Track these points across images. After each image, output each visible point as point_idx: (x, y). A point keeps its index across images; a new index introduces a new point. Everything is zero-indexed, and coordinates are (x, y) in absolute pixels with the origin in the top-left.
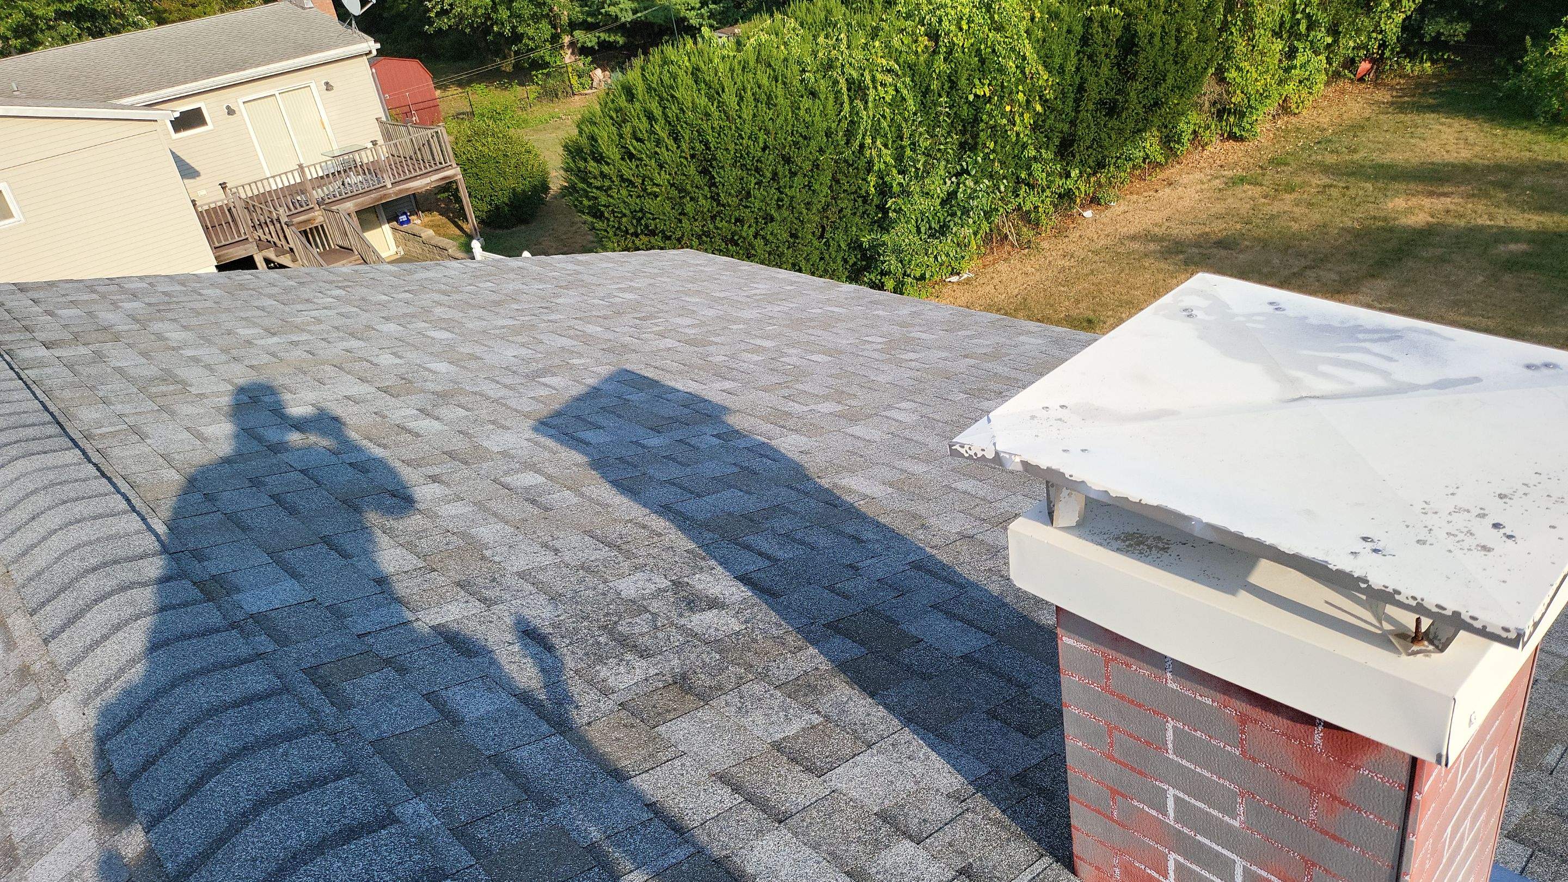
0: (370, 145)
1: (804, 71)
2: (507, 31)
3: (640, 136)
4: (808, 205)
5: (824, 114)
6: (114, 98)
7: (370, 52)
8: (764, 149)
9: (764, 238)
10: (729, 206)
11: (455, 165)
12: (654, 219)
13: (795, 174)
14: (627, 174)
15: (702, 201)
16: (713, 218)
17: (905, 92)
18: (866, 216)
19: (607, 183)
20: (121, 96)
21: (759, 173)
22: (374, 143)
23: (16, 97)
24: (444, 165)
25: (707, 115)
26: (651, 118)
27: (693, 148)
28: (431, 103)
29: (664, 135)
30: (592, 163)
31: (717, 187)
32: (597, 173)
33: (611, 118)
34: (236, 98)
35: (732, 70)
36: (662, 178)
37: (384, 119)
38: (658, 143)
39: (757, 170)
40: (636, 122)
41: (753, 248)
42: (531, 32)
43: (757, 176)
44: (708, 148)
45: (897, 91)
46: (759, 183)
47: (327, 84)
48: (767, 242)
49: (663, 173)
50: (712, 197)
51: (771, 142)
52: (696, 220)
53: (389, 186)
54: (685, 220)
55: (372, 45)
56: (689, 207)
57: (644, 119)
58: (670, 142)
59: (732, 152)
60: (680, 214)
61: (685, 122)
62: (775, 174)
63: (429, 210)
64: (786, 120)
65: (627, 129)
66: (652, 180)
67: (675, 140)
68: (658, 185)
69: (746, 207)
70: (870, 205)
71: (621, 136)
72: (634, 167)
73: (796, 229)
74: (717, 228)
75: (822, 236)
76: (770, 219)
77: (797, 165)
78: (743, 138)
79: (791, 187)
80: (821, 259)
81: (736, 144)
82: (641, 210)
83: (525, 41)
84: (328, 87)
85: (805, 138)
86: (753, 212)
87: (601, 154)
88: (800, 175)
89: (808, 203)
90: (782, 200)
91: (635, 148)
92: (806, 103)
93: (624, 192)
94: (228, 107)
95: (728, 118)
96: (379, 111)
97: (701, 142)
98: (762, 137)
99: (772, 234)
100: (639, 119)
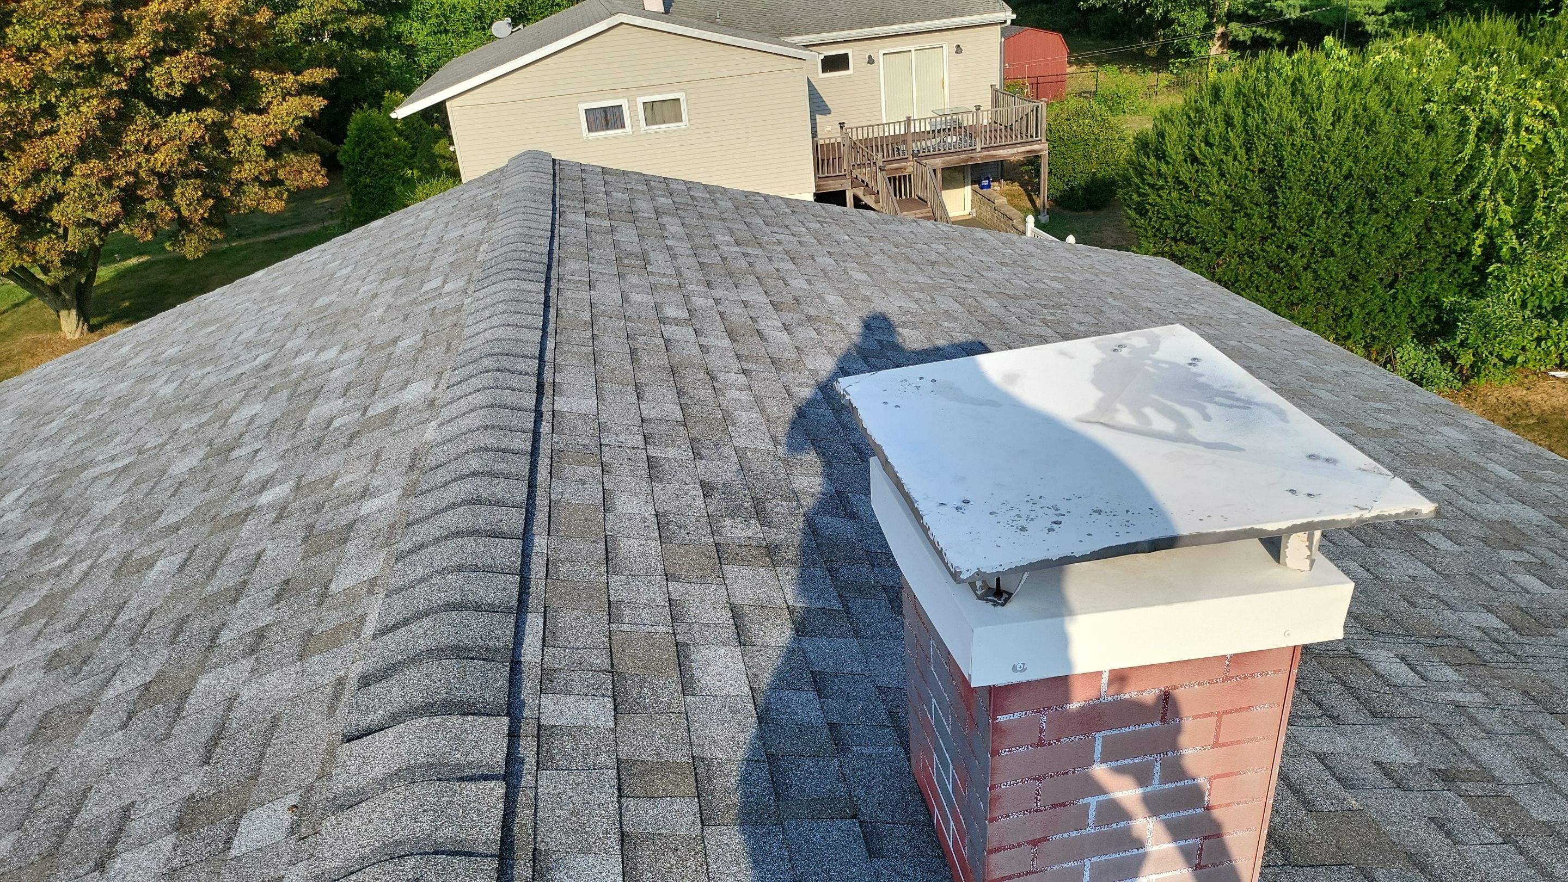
0: (974, 109)
1: (1429, 101)
2: (1158, 15)
3: (1212, 140)
4: (1382, 249)
5: (1436, 153)
6: (785, 35)
7: (1005, 22)
8: (1346, 178)
9: (1315, 272)
10: (1285, 229)
11: (1044, 140)
12: (1197, 228)
13: (1376, 211)
14: (1184, 176)
15: (1256, 219)
16: (1264, 239)
17: (1555, 144)
18: (1456, 276)
19: (1161, 182)
20: (790, 35)
21: (1332, 202)
22: (978, 108)
23: (717, 24)
24: (1034, 139)
25: (1291, 130)
26: (1229, 122)
27: (1264, 162)
28: (1060, 78)
29: (1236, 143)
30: (1153, 159)
31: (1278, 208)
32: (1154, 169)
33: (1189, 117)
34: (879, 49)
35: (1339, 86)
36: (1218, 188)
37: (998, 87)
38: (1227, 150)
39: (1331, 198)
40: (1212, 125)
41: (1299, 280)
42: (1183, 18)
43: (1329, 204)
44: (1280, 165)
45: (1545, 141)
46: (1328, 213)
47: (958, 46)
48: (1317, 277)
49: (1222, 182)
50: (1269, 217)
51: (1357, 171)
52: (1243, 238)
53: (979, 150)
54: (1231, 236)
55: (1009, 15)
56: (1240, 223)
57: (1221, 124)
58: (1241, 153)
59: (1307, 175)
60: (1228, 228)
61: (1264, 134)
62: (1350, 209)
63: (1012, 180)
64: (1385, 151)
65: (1199, 132)
66: (1208, 187)
67: (1248, 151)
68: (1212, 194)
69: (1306, 235)
70: (1466, 264)
71: (1191, 137)
72: (1193, 171)
73: (1358, 271)
74: (1264, 251)
75: (1391, 286)
76: (1328, 252)
77: (1381, 202)
78: (1324, 162)
79: (1365, 224)
80: (1381, 310)
81: (1314, 166)
82: (1187, 216)
83: (1175, 26)
84: (959, 50)
85: (1402, 174)
86: (1310, 242)
87: (1164, 152)
88: (1381, 214)
89: (1383, 246)
90: (1350, 237)
91: (1201, 152)
92: (1418, 135)
93: (1175, 194)
94: (870, 57)
95: (1314, 137)
96: (995, 79)
97: (1274, 157)
98: (1348, 162)
99: (1325, 269)
100: (1216, 122)
